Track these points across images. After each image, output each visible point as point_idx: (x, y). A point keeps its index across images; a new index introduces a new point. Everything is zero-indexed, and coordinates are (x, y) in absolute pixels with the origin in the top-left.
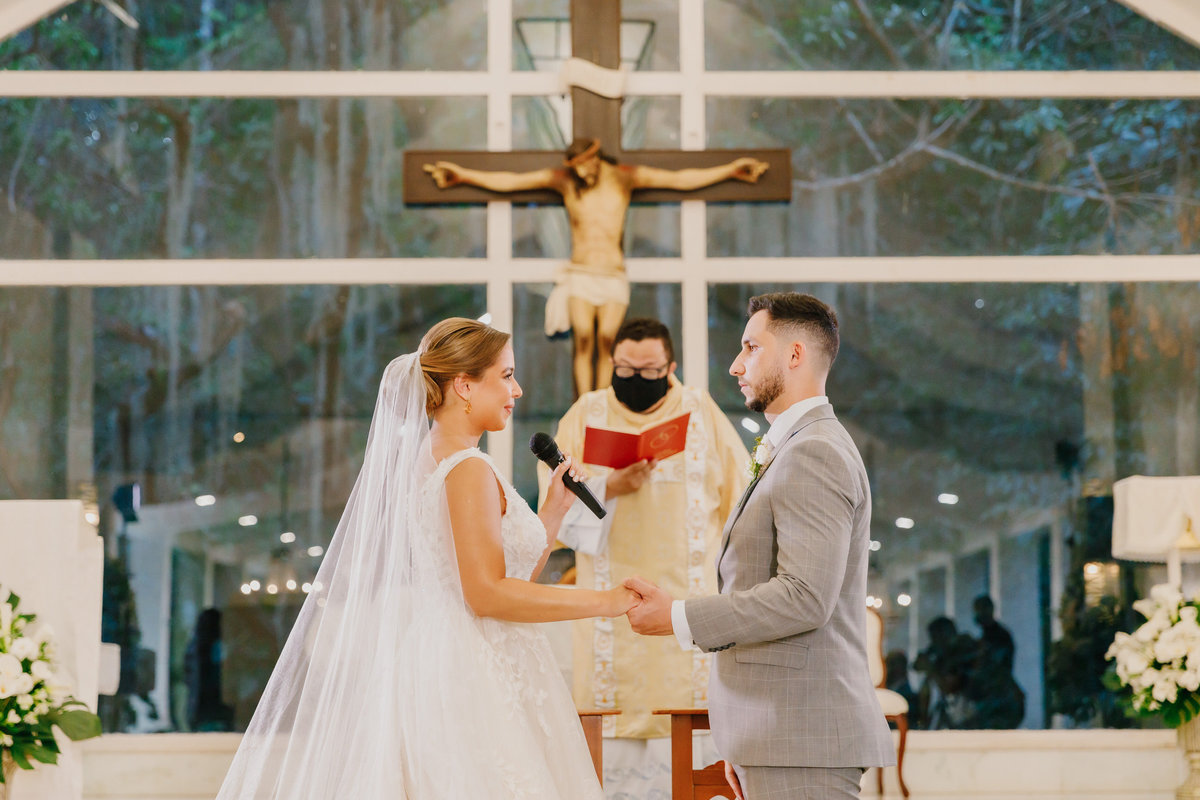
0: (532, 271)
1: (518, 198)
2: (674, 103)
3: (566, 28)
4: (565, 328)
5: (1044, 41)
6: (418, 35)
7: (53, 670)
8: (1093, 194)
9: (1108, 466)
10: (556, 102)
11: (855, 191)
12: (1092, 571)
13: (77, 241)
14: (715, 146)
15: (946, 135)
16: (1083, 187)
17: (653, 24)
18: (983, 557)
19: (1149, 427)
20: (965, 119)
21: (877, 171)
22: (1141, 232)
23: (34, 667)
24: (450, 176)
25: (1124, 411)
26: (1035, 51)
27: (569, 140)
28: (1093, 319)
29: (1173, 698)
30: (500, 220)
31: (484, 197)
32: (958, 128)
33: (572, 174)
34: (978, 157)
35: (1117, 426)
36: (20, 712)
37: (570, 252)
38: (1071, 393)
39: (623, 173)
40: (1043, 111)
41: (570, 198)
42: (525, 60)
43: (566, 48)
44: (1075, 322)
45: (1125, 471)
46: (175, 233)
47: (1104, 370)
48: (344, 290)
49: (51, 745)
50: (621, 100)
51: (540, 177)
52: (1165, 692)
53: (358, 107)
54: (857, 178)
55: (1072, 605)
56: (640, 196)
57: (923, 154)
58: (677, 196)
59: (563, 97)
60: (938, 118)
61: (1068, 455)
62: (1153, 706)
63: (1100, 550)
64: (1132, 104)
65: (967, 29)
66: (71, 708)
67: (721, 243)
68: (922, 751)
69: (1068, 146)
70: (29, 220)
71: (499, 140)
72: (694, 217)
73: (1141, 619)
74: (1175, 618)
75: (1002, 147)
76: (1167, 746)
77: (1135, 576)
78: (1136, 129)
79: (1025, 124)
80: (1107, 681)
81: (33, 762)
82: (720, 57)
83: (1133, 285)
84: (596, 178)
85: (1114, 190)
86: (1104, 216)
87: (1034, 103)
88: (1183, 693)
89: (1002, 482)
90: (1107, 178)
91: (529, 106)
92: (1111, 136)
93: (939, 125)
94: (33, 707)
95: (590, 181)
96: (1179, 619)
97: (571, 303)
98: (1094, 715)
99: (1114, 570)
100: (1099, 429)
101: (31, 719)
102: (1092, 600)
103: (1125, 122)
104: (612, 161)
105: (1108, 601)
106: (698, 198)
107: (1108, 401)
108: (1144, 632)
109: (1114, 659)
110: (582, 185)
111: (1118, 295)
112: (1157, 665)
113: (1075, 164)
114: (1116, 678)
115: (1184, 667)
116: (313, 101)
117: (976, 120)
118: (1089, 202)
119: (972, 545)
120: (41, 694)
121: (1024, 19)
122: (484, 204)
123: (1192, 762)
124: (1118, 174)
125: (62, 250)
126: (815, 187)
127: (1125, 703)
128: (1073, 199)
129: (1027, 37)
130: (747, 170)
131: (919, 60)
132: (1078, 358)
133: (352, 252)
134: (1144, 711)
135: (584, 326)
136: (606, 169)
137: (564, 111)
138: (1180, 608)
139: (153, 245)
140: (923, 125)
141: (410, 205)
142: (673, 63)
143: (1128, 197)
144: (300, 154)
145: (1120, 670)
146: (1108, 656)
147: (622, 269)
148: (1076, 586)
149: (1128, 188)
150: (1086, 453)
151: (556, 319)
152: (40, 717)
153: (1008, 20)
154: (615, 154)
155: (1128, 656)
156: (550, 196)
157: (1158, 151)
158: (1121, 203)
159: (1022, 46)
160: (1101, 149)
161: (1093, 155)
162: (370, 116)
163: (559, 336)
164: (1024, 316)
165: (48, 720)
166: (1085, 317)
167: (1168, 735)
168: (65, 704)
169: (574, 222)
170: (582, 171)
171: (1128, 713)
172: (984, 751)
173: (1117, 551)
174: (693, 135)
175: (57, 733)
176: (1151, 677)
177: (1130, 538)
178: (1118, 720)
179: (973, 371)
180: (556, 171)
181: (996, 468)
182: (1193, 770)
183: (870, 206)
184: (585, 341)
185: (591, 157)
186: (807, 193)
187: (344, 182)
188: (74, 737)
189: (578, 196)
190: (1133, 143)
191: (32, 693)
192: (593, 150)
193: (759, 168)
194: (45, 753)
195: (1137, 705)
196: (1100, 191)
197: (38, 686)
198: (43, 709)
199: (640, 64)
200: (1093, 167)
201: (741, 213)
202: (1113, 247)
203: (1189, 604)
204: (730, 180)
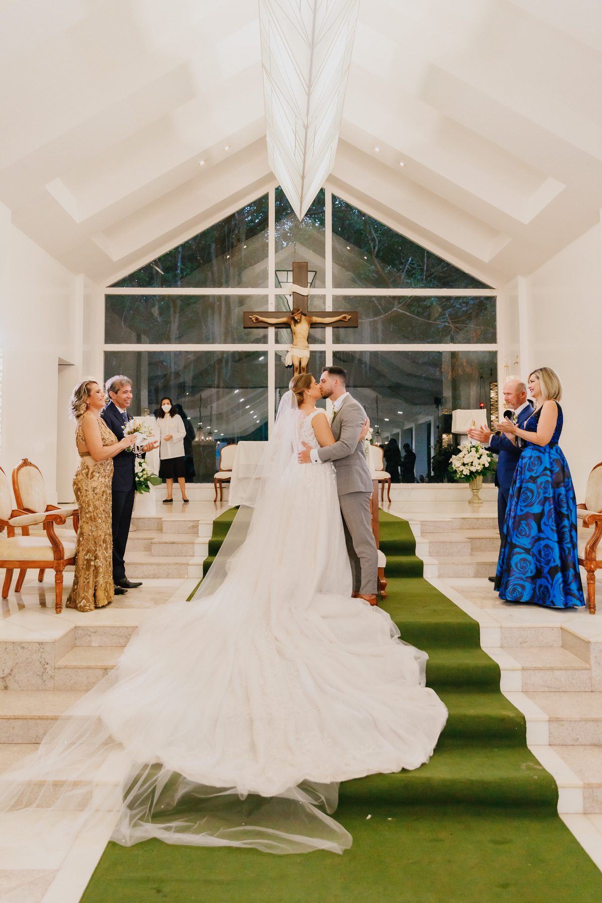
0: (281, 347)
1: (278, 326)
2: (323, 297)
3: (290, 274)
4: (291, 364)
5: (433, 278)
6: (247, 274)
7: (147, 465)
8: (447, 324)
9: (450, 405)
10: (288, 297)
11: (375, 322)
12: (444, 436)
13: (143, 337)
14: (334, 311)
15: (403, 305)
16: (444, 322)
17: (316, 272)
18: (411, 430)
19: (463, 392)
20: (409, 301)
21: (382, 316)
22: (461, 336)
23: (142, 465)
24: (257, 319)
25: (455, 388)
26: (431, 281)
27: (292, 309)
28: (446, 360)
29: (468, 474)
30: (271, 331)
31: (266, 326)
32: (407, 303)
33: (293, 318)
34: (412, 312)
35: (452, 393)
36: (139, 478)
37: (292, 342)
38: (439, 382)
39: (308, 318)
40: (433, 299)
41: (293, 326)
42: (278, 284)
43: (291, 279)
44: (441, 361)
45: (455, 408)
46: (173, 336)
47: (450, 377)
48: (223, 352)
49: (147, 487)
50: (307, 296)
51: (284, 320)
52: (466, 472)
53: (227, 297)
54: (376, 319)
55: (438, 446)
56: (313, 325)
57: (396, 311)
58: (323, 325)
59: (290, 296)
60: (401, 301)
61: (438, 401)
62: (463, 476)
63: (448, 429)
64: (458, 298)
65: (410, 274)
66: (152, 476)
67: (337, 340)
68: (395, 489)
69: (440, 310)
70: (128, 330)
71: (271, 308)
72: (329, 331)
73: (460, 451)
74: (469, 451)
75: (420, 310)
76: (466, 488)
77: (457, 437)
78: (460, 304)
79: (427, 303)
80: (449, 468)
81: (143, 492)
82: (337, 284)
83: (458, 351)
84: (300, 320)
85: (454, 323)
86: (451, 331)
87: (429, 298)
88: (471, 472)
89: (417, 409)
90: (451, 319)
91: (278, 297)
92: (452, 306)
93: (402, 302)
94: (142, 476)
95: (299, 321)
96: (471, 451)
97: (293, 356)
98: (445, 478)
99: (451, 436)
100: (447, 393)
101: (142, 479)
102: (445, 445)
103: (457, 303)
104: (305, 315)
105: (449, 445)
106: (331, 326)
107: (449, 384)
108: (461, 455)
109: (451, 462)
110: (296, 322)
111: (454, 354)
112: (464, 464)
113: (442, 315)
114: (452, 468)
115: (472, 465)
116: (214, 296)
117: (412, 301)
118: (445, 326)
119: (407, 427)
120: (145, 472)
121: (427, 271)
122: (267, 328)
123: (473, 492)
124: (455, 318)
125: (139, 341)
126: (364, 321)
127: (455, 475)
128: (441, 324)
129: (427, 277)
130: (345, 318)
131: (396, 285)
132: (441, 372)
133: (225, 342)
134: (460, 478)
135: (297, 364)
136: (303, 317)
137: (290, 300)
138: (471, 448)
139: (168, 341)
140: (396, 302)
141: (244, 328)
142: (323, 285)
143: (458, 325)
144: (210, 311)
145: (453, 466)
146: (450, 462)
147: (308, 347)
148: (439, 441)
149: (457, 322)
150: (443, 401)
151: (288, 362)
152: (144, 479)
153: (422, 270)
154: (307, 313)
155: (456, 462)
156: (287, 325)
157: (467, 310)
158: (454, 327)
159: (426, 279)
160: (449, 310)
161: (447, 312)
162: (231, 301)
163: (289, 366)
164: (425, 359)
165: (146, 480)
166: (443, 360)
167: (467, 485)
168: (151, 475)
169: (293, 333)
170: (296, 318)
171: (455, 478)
172: (413, 489)
173: (453, 431)
174: (329, 308)
175: (149, 483)
176: (462, 468)
177: (456, 428)
178: (452, 480)
179: (410, 375)
180: (288, 318)
181: (416, 404)
182: (474, 495)
183: (380, 327)
184: (297, 368)
185: (299, 313)
186: (362, 323)
187: (223, 320)
188: (154, 485)
189: (295, 326)
190: (458, 308)
191: (142, 472)
192: (300, 311)
193: (349, 317)
194: (146, 489)
195: (458, 476)
196: (449, 323)
197: (143, 470)
198: (145, 476)
199: (312, 285)
200: (447, 316)
201: (342, 330)
202: (453, 341)
203: (474, 447)
204: (340, 320)
